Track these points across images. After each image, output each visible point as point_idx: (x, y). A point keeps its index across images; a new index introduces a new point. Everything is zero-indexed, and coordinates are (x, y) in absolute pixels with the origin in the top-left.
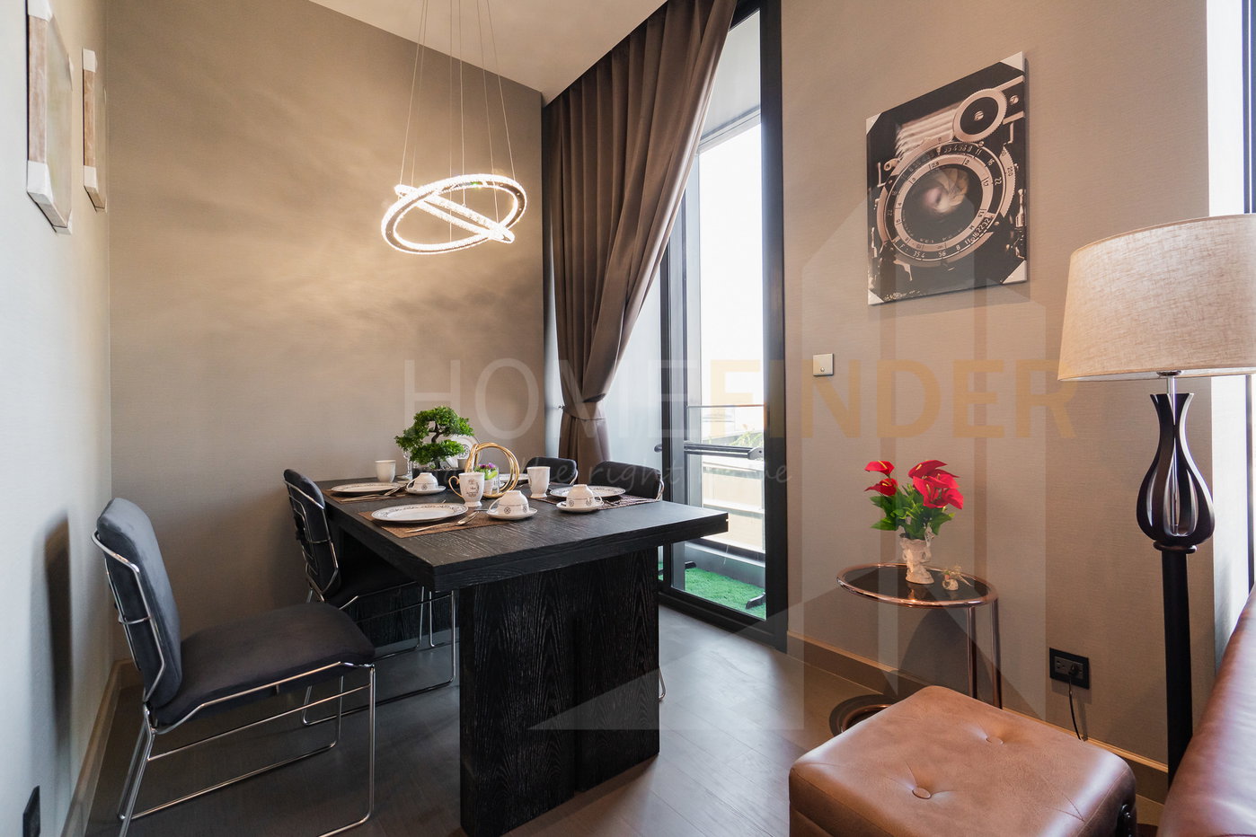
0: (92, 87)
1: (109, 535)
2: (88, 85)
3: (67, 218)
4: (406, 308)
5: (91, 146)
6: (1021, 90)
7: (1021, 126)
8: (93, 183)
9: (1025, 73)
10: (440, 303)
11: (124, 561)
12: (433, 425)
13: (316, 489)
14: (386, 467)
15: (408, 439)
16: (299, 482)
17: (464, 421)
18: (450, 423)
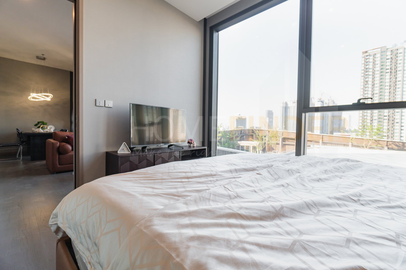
4: (42, 106)
10: (48, 105)
12: (40, 123)
13: (19, 130)
14: (33, 129)
15: (36, 125)
16: (17, 129)
17: (46, 123)
18: (43, 123)
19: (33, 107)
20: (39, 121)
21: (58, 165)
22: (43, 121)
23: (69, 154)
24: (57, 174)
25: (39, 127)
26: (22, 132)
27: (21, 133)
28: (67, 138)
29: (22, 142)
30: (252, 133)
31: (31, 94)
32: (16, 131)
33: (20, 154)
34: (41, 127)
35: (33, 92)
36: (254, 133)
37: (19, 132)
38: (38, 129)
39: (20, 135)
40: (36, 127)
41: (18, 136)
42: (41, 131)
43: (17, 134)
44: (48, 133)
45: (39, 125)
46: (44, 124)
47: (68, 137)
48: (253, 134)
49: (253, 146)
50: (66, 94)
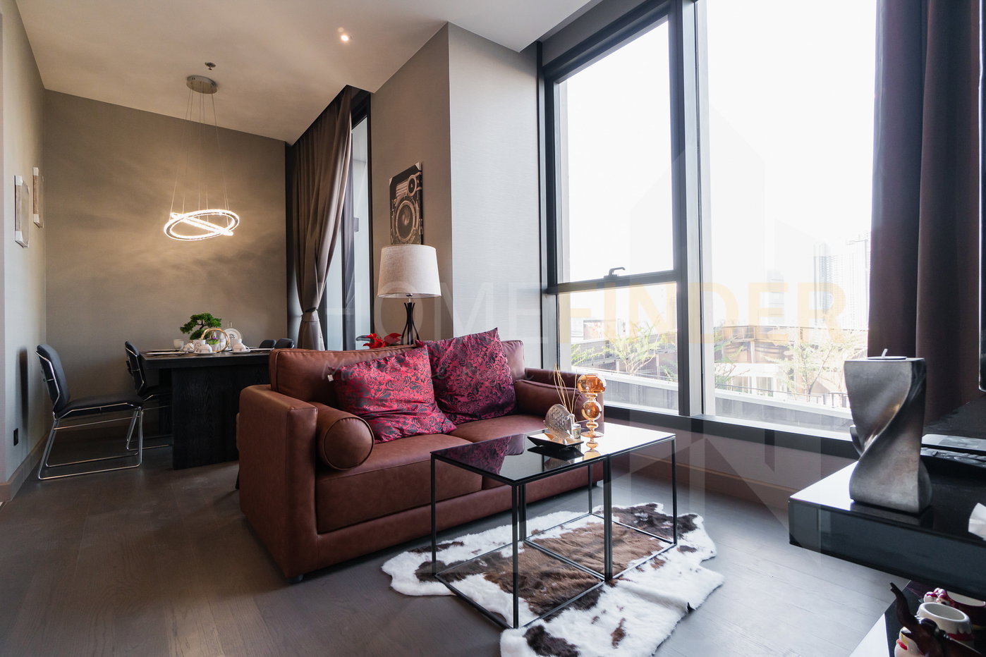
0: (37, 182)
1: (41, 351)
2: (35, 182)
3: (27, 243)
4: (202, 263)
5: (37, 206)
6: (420, 178)
7: (421, 192)
8: (38, 221)
9: (421, 171)
10: (221, 259)
11: (45, 359)
12: (199, 322)
13: (135, 349)
14: (178, 343)
15: (186, 328)
16: (128, 346)
17: (217, 320)
18: (209, 321)
19: (177, 267)
20: (197, 314)
21: (315, 533)
22: (208, 312)
23: (364, 464)
24: (309, 584)
25: (197, 336)
26: (143, 355)
27: (140, 357)
28: (330, 378)
29: (144, 392)
30: (746, 336)
31: (172, 214)
32: (122, 352)
33: (135, 435)
34: (203, 336)
35: (178, 209)
36: (751, 337)
37: (132, 356)
38: (195, 341)
39: (136, 363)
40: (188, 335)
41: (130, 370)
42: (204, 348)
43: (127, 362)
44: (227, 355)
45: (196, 328)
46: (210, 325)
47: (337, 374)
48: (748, 340)
49: (758, 378)
50: (273, 221)
